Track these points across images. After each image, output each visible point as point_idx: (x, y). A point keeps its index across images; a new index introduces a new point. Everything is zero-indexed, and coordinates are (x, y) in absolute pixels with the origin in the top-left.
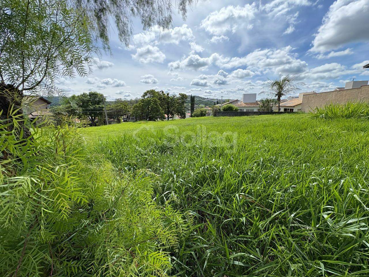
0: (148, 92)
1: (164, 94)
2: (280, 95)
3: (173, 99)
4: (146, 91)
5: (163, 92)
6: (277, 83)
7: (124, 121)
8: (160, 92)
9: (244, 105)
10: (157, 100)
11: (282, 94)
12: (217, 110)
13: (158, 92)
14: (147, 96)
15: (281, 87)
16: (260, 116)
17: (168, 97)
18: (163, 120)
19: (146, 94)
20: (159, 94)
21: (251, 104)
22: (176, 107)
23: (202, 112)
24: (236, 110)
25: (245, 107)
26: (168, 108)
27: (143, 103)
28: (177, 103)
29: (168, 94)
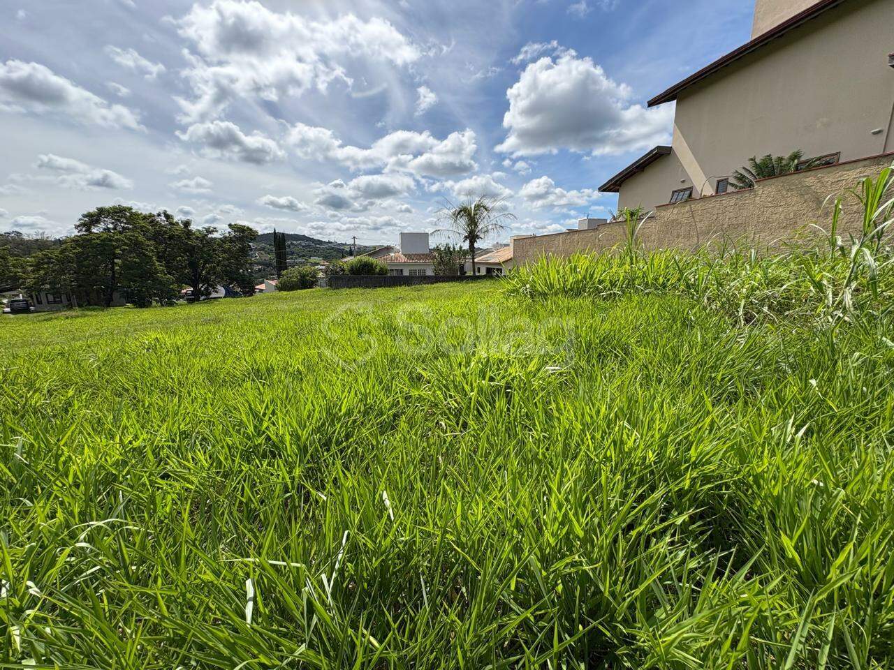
0: (101, 211)
1: (172, 224)
2: (472, 237)
3: (204, 238)
4: (93, 210)
5: (168, 217)
6: (464, 211)
7: (14, 311)
8: (159, 215)
9: (403, 259)
10: (141, 238)
11: (478, 237)
12: (337, 272)
13: (151, 216)
14: (102, 226)
15: (473, 222)
16: (435, 285)
17: (189, 233)
18: (171, 304)
19: (92, 219)
20: (152, 222)
21: (420, 256)
22: (220, 262)
23: (303, 276)
24: (383, 272)
25: (405, 264)
26: (193, 265)
27: (79, 250)
28: (224, 251)
29: (187, 224)
